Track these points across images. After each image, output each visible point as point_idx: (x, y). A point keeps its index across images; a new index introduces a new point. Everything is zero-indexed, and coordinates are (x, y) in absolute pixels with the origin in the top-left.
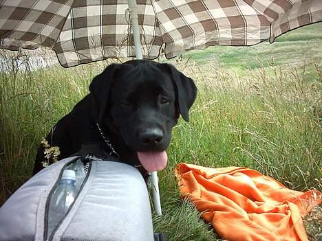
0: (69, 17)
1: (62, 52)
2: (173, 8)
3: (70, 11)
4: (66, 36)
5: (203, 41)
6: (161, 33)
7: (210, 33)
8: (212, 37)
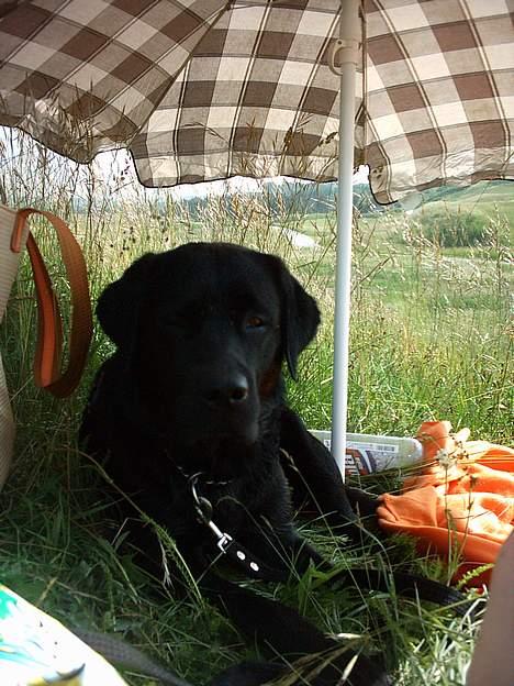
0: (180, 79)
1: (146, 156)
2: (414, 84)
3: (185, 65)
4: (163, 122)
5: (468, 169)
6: (364, 142)
7: (488, 151)
8: (490, 161)
